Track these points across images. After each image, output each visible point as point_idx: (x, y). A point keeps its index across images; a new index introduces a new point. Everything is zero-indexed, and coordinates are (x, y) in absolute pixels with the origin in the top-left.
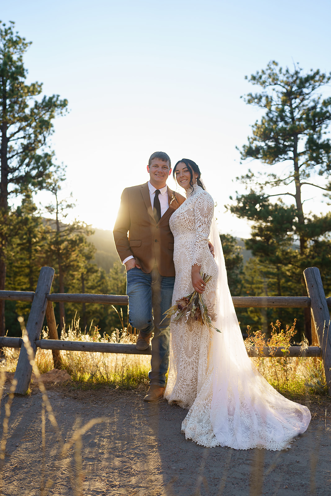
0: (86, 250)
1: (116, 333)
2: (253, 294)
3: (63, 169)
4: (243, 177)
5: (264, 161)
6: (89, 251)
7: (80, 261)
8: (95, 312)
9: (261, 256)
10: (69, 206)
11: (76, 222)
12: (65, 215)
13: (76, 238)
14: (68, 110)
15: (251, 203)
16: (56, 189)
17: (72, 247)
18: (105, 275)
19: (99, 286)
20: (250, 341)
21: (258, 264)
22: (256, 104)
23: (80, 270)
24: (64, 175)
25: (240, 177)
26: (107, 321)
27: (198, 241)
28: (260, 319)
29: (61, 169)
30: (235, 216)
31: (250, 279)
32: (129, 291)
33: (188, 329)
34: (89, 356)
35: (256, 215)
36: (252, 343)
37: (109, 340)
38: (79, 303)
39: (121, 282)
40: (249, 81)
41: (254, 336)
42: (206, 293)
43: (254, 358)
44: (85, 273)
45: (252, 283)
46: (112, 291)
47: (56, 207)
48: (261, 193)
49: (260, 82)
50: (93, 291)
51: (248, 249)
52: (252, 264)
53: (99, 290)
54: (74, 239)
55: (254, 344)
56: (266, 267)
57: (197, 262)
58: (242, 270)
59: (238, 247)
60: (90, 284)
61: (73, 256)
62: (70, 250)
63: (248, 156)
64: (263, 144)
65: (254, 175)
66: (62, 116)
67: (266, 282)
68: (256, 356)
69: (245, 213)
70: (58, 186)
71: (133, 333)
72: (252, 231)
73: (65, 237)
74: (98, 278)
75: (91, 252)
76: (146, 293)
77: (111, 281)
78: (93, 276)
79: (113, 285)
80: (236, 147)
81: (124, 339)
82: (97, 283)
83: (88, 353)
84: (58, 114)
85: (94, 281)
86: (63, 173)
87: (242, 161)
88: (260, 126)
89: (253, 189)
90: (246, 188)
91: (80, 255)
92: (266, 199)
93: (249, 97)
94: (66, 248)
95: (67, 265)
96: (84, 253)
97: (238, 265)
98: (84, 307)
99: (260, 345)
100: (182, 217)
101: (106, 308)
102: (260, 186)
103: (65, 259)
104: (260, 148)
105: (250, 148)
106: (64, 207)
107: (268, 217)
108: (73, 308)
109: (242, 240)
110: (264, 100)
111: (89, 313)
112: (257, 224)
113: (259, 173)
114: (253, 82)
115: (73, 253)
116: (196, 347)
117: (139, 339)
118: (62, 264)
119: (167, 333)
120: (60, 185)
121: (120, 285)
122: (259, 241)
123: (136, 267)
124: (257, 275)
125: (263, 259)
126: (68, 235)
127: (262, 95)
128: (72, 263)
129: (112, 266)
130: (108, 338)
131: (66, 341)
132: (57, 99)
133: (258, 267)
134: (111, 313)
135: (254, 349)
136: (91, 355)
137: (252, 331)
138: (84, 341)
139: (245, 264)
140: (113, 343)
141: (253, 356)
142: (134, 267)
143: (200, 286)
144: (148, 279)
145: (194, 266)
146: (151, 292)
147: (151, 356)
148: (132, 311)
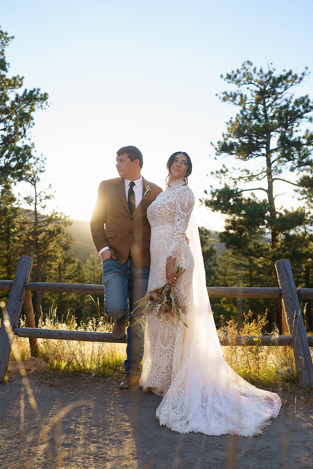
0: (64, 240)
1: (92, 322)
2: (226, 285)
3: (43, 161)
4: (217, 172)
5: (237, 157)
6: (66, 241)
7: (57, 251)
8: (72, 301)
9: (234, 249)
10: (47, 197)
11: (54, 213)
12: (43, 206)
13: (54, 229)
14: (49, 104)
15: (225, 197)
16: (35, 180)
17: (50, 238)
18: (82, 266)
19: (76, 276)
21: (231, 256)
22: (231, 102)
23: (58, 260)
24: (43, 167)
25: (215, 172)
26: (83, 311)
27: (175, 234)
28: (232, 309)
29: (41, 161)
30: (209, 209)
31: (223, 271)
32: (105, 281)
33: (165, 318)
34: (66, 344)
35: (230, 209)
36: (225, 332)
37: (85, 329)
38: (56, 292)
39: (97, 273)
40: (225, 80)
41: (227, 325)
42: (184, 283)
44: (62, 263)
45: (225, 275)
46: (88, 281)
47: (35, 198)
48: (234, 188)
49: (235, 81)
50: (70, 281)
51: (221, 242)
52: (225, 257)
53: (76, 280)
54: (52, 230)
55: (227, 333)
56: (238, 259)
57: (172, 255)
58: (215, 262)
59: (212, 239)
60: (67, 274)
61: (51, 246)
62: (48, 241)
63: (222, 152)
64: (237, 141)
65: (229, 170)
66: (42, 109)
67: (239, 274)
68: (229, 345)
69: (219, 206)
71: (109, 322)
72: (226, 225)
73: (43, 228)
74: (75, 269)
75: (68, 243)
77: (87, 272)
78: (70, 267)
79: (90, 276)
80: (211, 143)
81: (100, 328)
82: (74, 273)
83: (65, 341)
84: (38, 108)
85: (71, 271)
86: (42, 165)
87: (217, 157)
88: (234, 123)
89: (227, 184)
90: (221, 183)
91: (58, 246)
92: (239, 194)
93: (225, 95)
94: (44, 239)
95: (45, 255)
96: (62, 244)
98: (61, 297)
99: (233, 334)
100: (164, 209)
101: (82, 299)
102: (234, 181)
103: (42, 249)
104: (234, 144)
105: (225, 144)
106: (43, 198)
107: (241, 211)
108: (49, 298)
109: (216, 233)
110: (238, 99)
111: (65, 302)
112: (230, 218)
113: (233, 168)
114: (228, 80)
115: (51, 244)
116: (172, 335)
117: (115, 328)
118: (40, 255)
119: (142, 322)
120: (39, 177)
121: (96, 275)
122: (232, 234)
123: (111, 257)
124: (230, 266)
125: (236, 251)
126: (46, 225)
127: (237, 93)
128: (49, 254)
129: (89, 257)
130: (85, 327)
131: (43, 330)
132: (38, 92)
133: (231, 259)
134: (88, 302)
135: (227, 338)
136: (68, 343)
137: (225, 321)
138: (61, 330)
139: (219, 256)
140: (90, 331)
141: (226, 345)
142: (109, 258)
143: (173, 279)
144: (123, 269)
145: (169, 259)
146: (127, 281)
147: (127, 344)
148: (108, 300)
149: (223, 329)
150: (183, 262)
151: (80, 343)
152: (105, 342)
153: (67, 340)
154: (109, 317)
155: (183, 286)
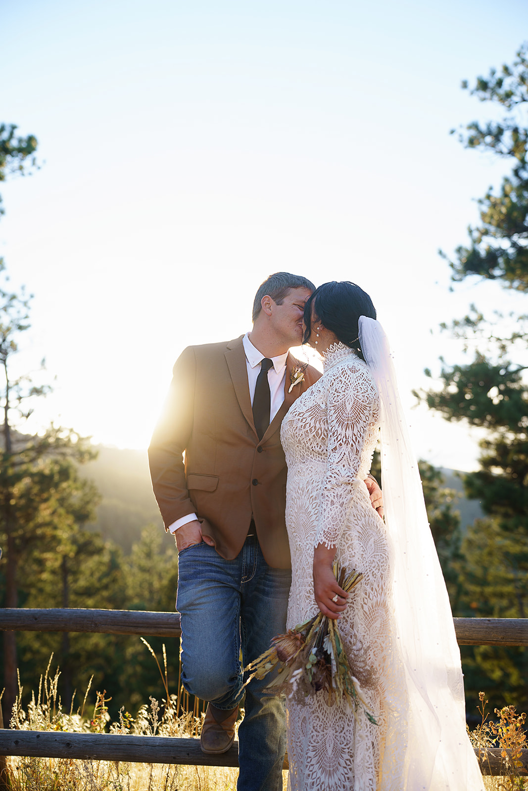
0: (76, 497)
1: (149, 710)
2: (487, 611)
3: (25, 304)
4: (456, 323)
5: (507, 283)
6: (82, 500)
7: (60, 526)
8: (92, 655)
9: (506, 516)
10: (36, 391)
11: (53, 430)
12: (26, 412)
13: (52, 470)
14: (38, 162)
15: (476, 384)
16: (6, 350)
17: (42, 491)
18: (120, 560)
19: (106, 587)
20: (487, 733)
21: (498, 534)
22: (489, 148)
23: (61, 548)
24: (27, 317)
25: (449, 323)
26: (122, 679)
27: (329, 486)
28: (507, 675)
29: (20, 301)
30: (438, 416)
31: (478, 572)
32: (185, 602)
33: (322, 701)
34: (82, 771)
35: (490, 414)
36: (493, 738)
37: (131, 727)
38: (52, 631)
39: (160, 577)
40: (472, 93)
41: (497, 719)
42: (362, 607)
43: (498, 777)
44: (72, 554)
45: (483, 582)
46: (136, 601)
47: (5, 394)
48: (501, 362)
49: (497, 94)
50: (90, 602)
51: (471, 497)
52: (482, 535)
53: (103, 599)
54: (47, 472)
55: (496, 742)
56: (517, 541)
57: (324, 540)
58: (457, 548)
59: (447, 491)
60: (82, 583)
61: (44, 513)
62: (37, 499)
63: (468, 272)
64: (505, 244)
65: (485, 317)
66: (23, 175)
67: (520, 580)
68: (503, 774)
69: (463, 408)
70: (12, 342)
71: (191, 708)
72: (481, 453)
73: (24, 467)
74: (104, 569)
75: (88, 503)
76: (225, 607)
77: (134, 575)
78: (90, 564)
79: (141, 586)
80: (440, 253)
81: (169, 725)
82: (100, 579)
83: (79, 762)
84: (13, 171)
85: (92, 574)
86: (24, 311)
87: (455, 285)
88: (498, 202)
89: (483, 352)
90: (465, 350)
91: (61, 511)
92: (514, 376)
93: (473, 132)
94: (26, 494)
95: (28, 535)
96: (71, 506)
97: (448, 537)
98: (66, 643)
99: (513, 743)
100: (300, 424)
101: (120, 646)
102: (498, 344)
103: (22, 521)
104: (498, 253)
105: (475, 254)
106: (25, 393)
107: (520, 420)
108: (36, 645)
109: (457, 474)
110: (507, 140)
111: (77, 656)
112: (492, 436)
113: (496, 312)
114: (482, 94)
115: (43, 506)
116: (343, 746)
117: (208, 726)
118: (15, 534)
119: (278, 708)
120: (16, 341)
121: (156, 585)
122: (499, 478)
123: (202, 541)
124: (496, 561)
125: (511, 522)
126: (33, 460)
127: (503, 126)
128: (39, 532)
129: (138, 537)
130: (130, 722)
131: (23, 732)
132: (11, 135)
133: (499, 541)
134: (135, 656)
135: (498, 754)
136: (87, 768)
137: (490, 708)
138: (68, 731)
139: (467, 534)
140: (142, 735)
141: (496, 773)
142: (197, 542)
143: (332, 600)
144: (231, 572)
145: (319, 549)
146: (237, 604)
147: (238, 769)
148: (189, 653)
149: (488, 730)
150: (356, 551)
151: (117, 767)
152: (180, 764)
153: (82, 757)
154: (192, 698)
155: (361, 613)
